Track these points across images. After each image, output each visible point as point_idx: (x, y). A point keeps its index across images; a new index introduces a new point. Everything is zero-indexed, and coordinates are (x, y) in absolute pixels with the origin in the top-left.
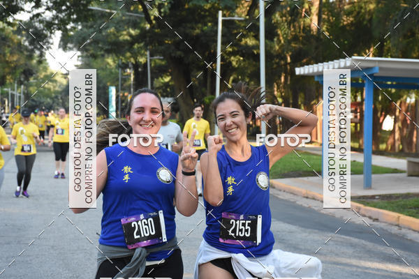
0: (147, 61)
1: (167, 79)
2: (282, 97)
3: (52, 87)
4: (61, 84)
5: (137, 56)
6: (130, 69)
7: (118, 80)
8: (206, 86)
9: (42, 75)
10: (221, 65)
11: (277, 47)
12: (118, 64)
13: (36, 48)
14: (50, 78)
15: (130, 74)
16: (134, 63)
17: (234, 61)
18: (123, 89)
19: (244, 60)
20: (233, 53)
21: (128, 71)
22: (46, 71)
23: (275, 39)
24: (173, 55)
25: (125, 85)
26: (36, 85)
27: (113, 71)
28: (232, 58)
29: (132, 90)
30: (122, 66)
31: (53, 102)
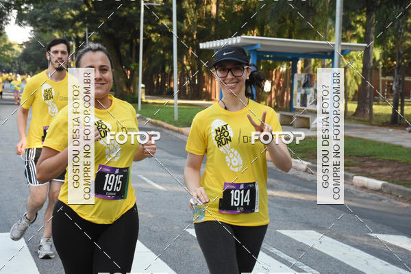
2: (189, 65)
4: (18, 52)
6: (72, 41)
8: (131, 56)
10: (144, 40)
11: (186, 28)
14: (9, 47)
17: (153, 37)
19: (161, 37)
20: (153, 31)
21: (71, 43)
23: (185, 21)
24: (106, 31)
28: (152, 35)
31: (12, 66)
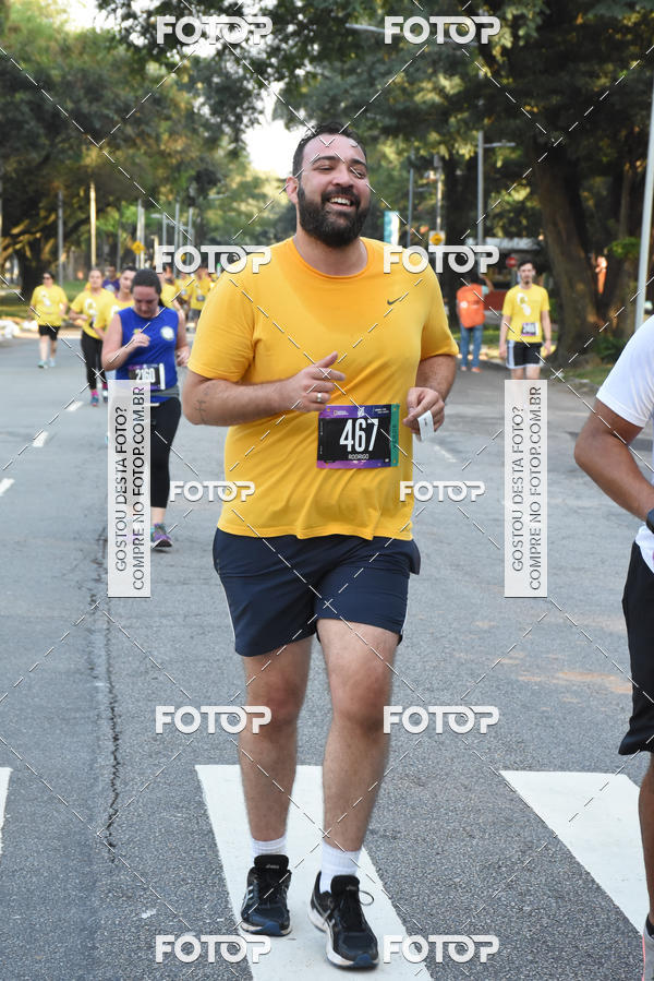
0: (476, 153)
1: (520, 194)
3: (255, 210)
5: (455, 140)
7: (406, 195)
9: (235, 182)
12: (409, 158)
13: (226, 121)
15: (436, 182)
16: (447, 157)
18: (417, 218)
22: (243, 175)
25: (421, 208)
26: (222, 207)
27: (396, 173)
29: (439, 220)
30: (418, 163)
